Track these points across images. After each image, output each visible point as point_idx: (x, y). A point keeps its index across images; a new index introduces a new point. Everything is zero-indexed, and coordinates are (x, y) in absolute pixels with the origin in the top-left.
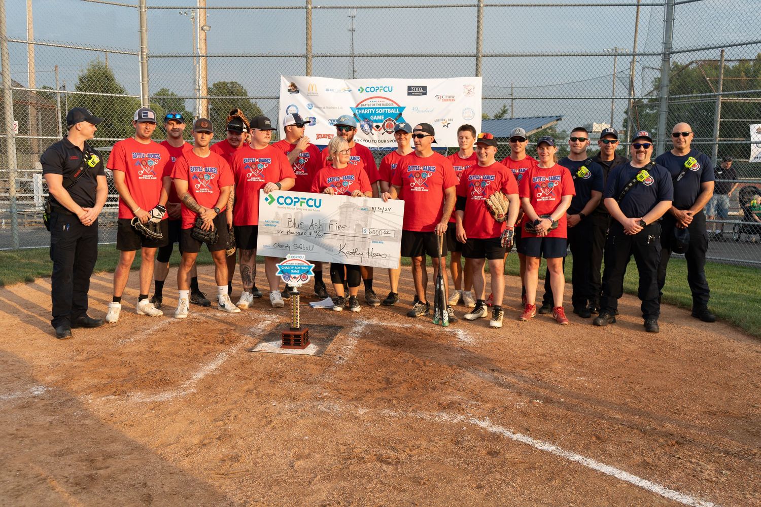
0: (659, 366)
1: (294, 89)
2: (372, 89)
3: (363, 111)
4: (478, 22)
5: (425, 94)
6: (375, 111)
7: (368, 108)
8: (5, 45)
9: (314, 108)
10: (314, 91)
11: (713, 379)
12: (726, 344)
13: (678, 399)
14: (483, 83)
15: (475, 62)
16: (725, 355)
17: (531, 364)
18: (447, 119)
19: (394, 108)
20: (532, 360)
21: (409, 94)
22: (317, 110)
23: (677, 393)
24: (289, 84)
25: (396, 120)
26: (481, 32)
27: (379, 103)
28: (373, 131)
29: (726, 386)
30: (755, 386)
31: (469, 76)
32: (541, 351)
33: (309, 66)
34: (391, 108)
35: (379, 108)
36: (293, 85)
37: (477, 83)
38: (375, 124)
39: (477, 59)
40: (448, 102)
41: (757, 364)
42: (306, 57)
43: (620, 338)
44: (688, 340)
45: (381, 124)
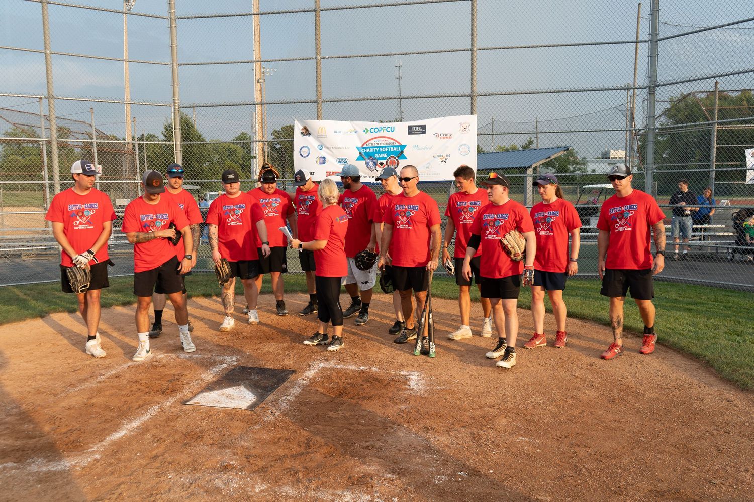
0: (615, 421)
1: (306, 132)
2: (376, 130)
3: (368, 150)
4: (472, 64)
5: (424, 132)
6: (379, 150)
7: (372, 147)
8: (52, 102)
9: (323, 148)
10: (323, 133)
11: (672, 440)
12: (695, 390)
13: (625, 470)
14: (478, 120)
15: (470, 102)
16: (691, 405)
17: (474, 418)
18: (445, 155)
19: (396, 146)
20: (478, 413)
21: (410, 133)
22: (327, 150)
23: (626, 460)
24: (302, 127)
25: (398, 157)
26: (475, 74)
27: (382, 142)
28: (378, 168)
29: (686, 451)
30: (719, 450)
31: (465, 114)
32: (490, 400)
33: (319, 110)
34: (393, 146)
35: (382, 147)
36: (305, 128)
37: (472, 121)
38: (379, 162)
39: (472, 99)
40: (446, 140)
41: (726, 418)
42: (317, 102)
43: (583, 382)
44: (655, 384)
45: (384, 161)
